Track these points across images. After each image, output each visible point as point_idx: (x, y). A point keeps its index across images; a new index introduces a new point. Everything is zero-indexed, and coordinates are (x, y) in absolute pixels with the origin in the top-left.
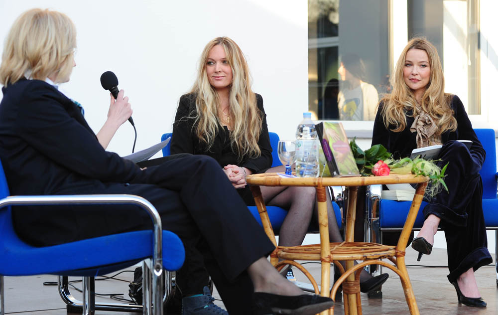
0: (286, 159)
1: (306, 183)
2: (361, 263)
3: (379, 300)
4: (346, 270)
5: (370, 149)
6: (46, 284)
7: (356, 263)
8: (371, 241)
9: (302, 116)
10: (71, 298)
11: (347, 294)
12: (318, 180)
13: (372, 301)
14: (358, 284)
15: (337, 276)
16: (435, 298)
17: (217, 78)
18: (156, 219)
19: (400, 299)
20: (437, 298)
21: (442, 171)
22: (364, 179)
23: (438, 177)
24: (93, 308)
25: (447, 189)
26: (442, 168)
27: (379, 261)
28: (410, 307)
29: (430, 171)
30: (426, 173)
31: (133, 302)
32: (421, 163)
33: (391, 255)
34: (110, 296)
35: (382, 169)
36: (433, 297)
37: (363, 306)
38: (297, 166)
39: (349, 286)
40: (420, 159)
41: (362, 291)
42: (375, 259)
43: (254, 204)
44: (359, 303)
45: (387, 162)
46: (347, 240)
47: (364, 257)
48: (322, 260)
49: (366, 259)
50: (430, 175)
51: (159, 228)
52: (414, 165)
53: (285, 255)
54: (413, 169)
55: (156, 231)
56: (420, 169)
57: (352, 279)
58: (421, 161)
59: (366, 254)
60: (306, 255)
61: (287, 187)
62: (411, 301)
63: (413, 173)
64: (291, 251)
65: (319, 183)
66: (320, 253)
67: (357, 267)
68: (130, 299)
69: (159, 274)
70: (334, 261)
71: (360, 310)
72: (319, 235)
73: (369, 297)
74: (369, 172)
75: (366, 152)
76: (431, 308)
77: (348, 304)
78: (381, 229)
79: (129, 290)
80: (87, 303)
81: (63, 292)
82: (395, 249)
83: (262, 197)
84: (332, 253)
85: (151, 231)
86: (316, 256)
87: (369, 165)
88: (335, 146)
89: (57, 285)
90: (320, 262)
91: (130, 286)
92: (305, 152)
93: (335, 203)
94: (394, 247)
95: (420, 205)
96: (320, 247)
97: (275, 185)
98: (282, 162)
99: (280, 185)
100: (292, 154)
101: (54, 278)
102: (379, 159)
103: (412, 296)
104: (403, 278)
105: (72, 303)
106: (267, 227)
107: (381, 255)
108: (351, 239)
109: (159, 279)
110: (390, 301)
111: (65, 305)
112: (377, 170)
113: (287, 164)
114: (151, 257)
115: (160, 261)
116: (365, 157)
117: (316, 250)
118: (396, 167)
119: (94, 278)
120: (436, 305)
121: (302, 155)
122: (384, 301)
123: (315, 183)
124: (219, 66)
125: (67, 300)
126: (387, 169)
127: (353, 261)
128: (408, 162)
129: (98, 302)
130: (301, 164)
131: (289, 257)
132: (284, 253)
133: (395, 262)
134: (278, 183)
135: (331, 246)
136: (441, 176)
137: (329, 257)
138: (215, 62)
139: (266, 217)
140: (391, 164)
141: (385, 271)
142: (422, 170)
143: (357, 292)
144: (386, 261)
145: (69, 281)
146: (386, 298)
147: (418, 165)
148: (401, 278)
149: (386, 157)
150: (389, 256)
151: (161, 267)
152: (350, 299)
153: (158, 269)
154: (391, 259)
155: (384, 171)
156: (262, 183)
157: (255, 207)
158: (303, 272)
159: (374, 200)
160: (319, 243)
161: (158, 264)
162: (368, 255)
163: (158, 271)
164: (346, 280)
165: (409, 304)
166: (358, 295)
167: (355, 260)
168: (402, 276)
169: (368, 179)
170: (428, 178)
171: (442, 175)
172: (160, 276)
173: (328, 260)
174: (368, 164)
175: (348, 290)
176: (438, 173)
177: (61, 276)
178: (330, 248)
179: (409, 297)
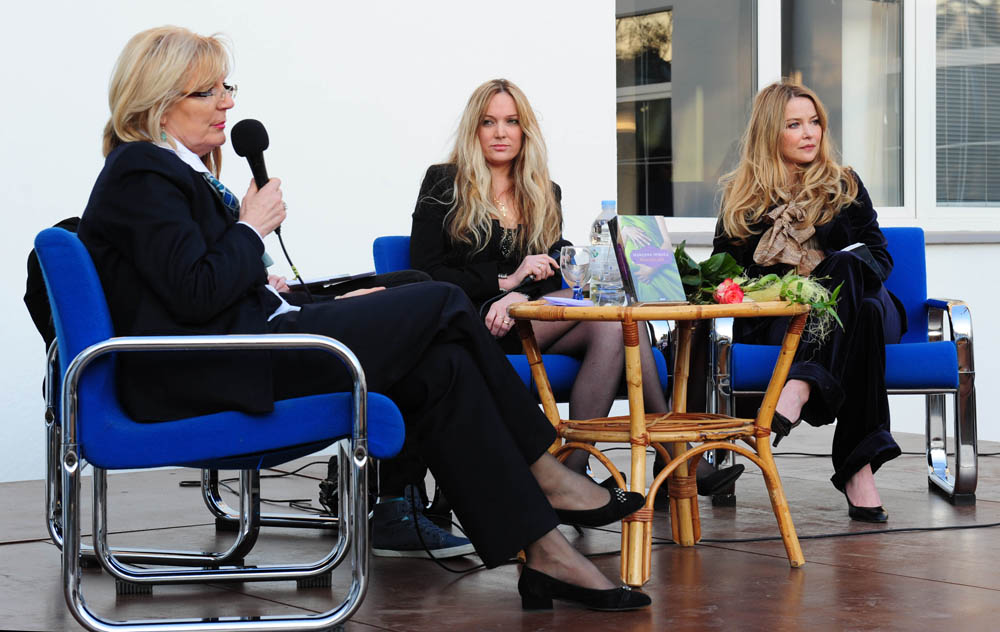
0: (574, 277)
1: (605, 317)
2: (697, 447)
3: (731, 509)
4: (673, 457)
5: (709, 260)
6: (183, 485)
7: (690, 447)
8: (716, 412)
9: (601, 206)
10: (222, 507)
11: (676, 499)
12: (626, 310)
13: (720, 511)
14: (692, 483)
15: (658, 468)
16: (823, 506)
17: (498, 148)
18: (357, 374)
19: (764, 508)
20: (828, 506)
21: (832, 295)
22: (701, 308)
23: (826, 306)
24: (257, 521)
25: (841, 325)
26: (832, 291)
27: (728, 444)
28: (779, 521)
29: (811, 295)
30: (806, 300)
31: (326, 512)
32: (796, 282)
33: (747, 434)
34: (288, 504)
35: (731, 292)
36: (820, 505)
37: (704, 519)
38: (593, 288)
39: (679, 486)
40: (795, 276)
41: (701, 492)
42: (719, 440)
43: (519, 351)
44: (695, 513)
45: (738, 281)
46: (674, 410)
47: (701, 436)
48: (631, 441)
49: (706, 440)
50: (811, 301)
51: (362, 390)
52: (785, 285)
53: (573, 433)
54: (782, 293)
55: (358, 394)
56: (795, 292)
57: (684, 473)
58: (796, 279)
59: (705, 433)
60: (607, 434)
61: (577, 322)
62: (781, 511)
63: (783, 299)
64: (581, 427)
65: (626, 315)
66: (629, 431)
67: (690, 453)
68: (322, 508)
69: (361, 464)
70: (652, 444)
71: (697, 526)
72: (627, 401)
73: (715, 503)
74: (709, 298)
75: (702, 265)
76: (817, 522)
77: (678, 516)
78: (734, 392)
79: (320, 494)
80: (246, 515)
81: (209, 497)
82: (753, 424)
83: (534, 340)
84: (648, 429)
85: (349, 393)
86: (624, 436)
87: (709, 286)
88: (635, 255)
89: (199, 486)
90: (628, 445)
91: (321, 486)
92: (606, 266)
93: (656, 349)
94: (752, 420)
95: (795, 350)
96: (628, 422)
97: (555, 319)
98: (567, 281)
99: (563, 319)
100: (584, 268)
101: (196, 474)
102: (724, 276)
103: (782, 502)
104: (768, 472)
105: (224, 514)
106: (542, 388)
107: (731, 434)
108: (682, 408)
109: (361, 471)
110: (750, 510)
111: (213, 518)
112: (722, 295)
113: (576, 284)
114: (349, 436)
115: (363, 443)
116: (700, 274)
117: (625, 425)
118: (754, 289)
119: (258, 473)
120: (825, 518)
121: (600, 270)
122: (739, 510)
123: (620, 315)
124: (502, 128)
125: (215, 510)
126: (739, 293)
127: (685, 444)
128: (774, 280)
129: (265, 512)
130: (598, 285)
131: (578, 436)
132: (570, 431)
133: (754, 446)
134: (559, 315)
135: (646, 418)
136: (831, 303)
137: (645, 436)
138: (494, 120)
139: (541, 372)
140: (746, 284)
141: (740, 460)
142: (798, 293)
143: (692, 494)
144: (740, 444)
145: (220, 478)
146: (742, 506)
147: (791, 285)
148: (765, 474)
149: (735, 274)
150: (743, 435)
151: (366, 453)
152: (681, 507)
153: (360, 455)
154: (747, 440)
155: (733, 296)
156: (534, 316)
157: (524, 356)
158: (602, 461)
159: (722, 344)
160: (628, 414)
161: (361, 447)
162: (709, 434)
163: (360, 460)
164: (674, 474)
165: (777, 515)
166: (694, 499)
167: (688, 442)
168: (765, 468)
169: (707, 309)
170: (808, 307)
171: (834, 302)
172: (365, 465)
173: (642, 441)
174: (705, 285)
175: (678, 492)
176: (826, 298)
177: (207, 471)
178: (646, 422)
179: (778, 504)
